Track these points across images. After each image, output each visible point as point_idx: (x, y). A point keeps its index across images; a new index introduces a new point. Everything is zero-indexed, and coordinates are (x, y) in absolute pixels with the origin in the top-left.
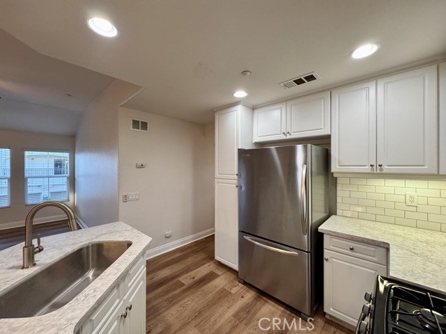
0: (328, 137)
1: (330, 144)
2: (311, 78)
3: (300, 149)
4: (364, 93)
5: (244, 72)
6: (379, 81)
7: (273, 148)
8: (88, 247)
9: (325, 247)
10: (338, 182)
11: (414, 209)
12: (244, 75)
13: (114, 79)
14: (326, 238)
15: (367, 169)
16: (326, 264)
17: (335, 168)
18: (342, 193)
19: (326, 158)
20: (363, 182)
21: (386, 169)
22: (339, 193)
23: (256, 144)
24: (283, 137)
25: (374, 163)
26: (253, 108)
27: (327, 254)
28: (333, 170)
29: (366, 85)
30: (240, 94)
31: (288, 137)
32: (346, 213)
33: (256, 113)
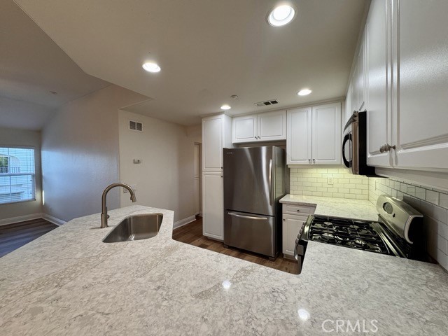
0: (285, 141)
1: (286, 145)
2: (275, 102)
3: (264, 149)
4: (305, 114)
5: (233, 96)
6: (314, 108)
7: (246, 148)
8: (130, 218)
9: (283, 212)
10: (291, 171)
11: (331, 186)
12: (233, 98)
13: (112, 84)
14: (284, 206)
15: (307, 162)
16: (284, 223)
17: (289, 162)
18: (293, 179)
19: (283, 155)
20: (305, 171)
21: (317, 162)
23: (237, 145)
24: (255, 140)
25: (310, 158)
26: (232, 117)
27: (284, 216)
28: (287, 163)
29: (306, 109)
30: (225, 107)
31: (259, 140)
32: (295, 192)
33: (235, 120)
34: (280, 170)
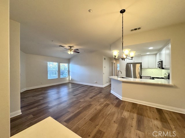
4: (147, 57)
14: (142, 77)
24: (133, 62)
25: (148, 67)
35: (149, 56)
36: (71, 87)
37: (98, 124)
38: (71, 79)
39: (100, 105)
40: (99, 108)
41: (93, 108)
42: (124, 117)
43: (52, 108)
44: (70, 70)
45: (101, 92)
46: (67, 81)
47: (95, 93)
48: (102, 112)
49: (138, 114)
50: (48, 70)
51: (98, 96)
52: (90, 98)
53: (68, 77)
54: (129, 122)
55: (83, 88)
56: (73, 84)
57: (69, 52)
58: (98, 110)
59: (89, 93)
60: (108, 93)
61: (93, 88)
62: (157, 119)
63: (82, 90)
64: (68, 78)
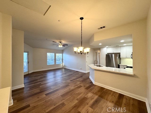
0: (120, 53)
15: (125, 57)
17: (121, 57)
19: (120, 56)
20: (125, 59)
21: (128, 57)
22: (121, 61)
23: (108, 53)
29: (125, 47)
33: (108, 48)
34: (119, 59)
35: (127, 47)
36: (63, 71)
37: (65, 99)
38: (64, 65)
39: (75, 86)
40: (72, 88)
41: (68, 88)
42: (86, 97)
43: (42, 85)
44: (63, 58)
45: (81, 77)
46: (61, 67)
47: (77, 77)
48: (73, 92)
49: (100, 96)
50: (47, 59)
51: (77, 79)
52: (70, 81)
53: (62, 63)
54: (88, 101)
55: (70, 73)
56: (65, 69)
57: (60, 46)
58: (70, 90)
59: (72, 77)
60: (86, 78)
61: (78, 73)
62: (113, 102)
63: (68, 74)
64: (62, 65)
